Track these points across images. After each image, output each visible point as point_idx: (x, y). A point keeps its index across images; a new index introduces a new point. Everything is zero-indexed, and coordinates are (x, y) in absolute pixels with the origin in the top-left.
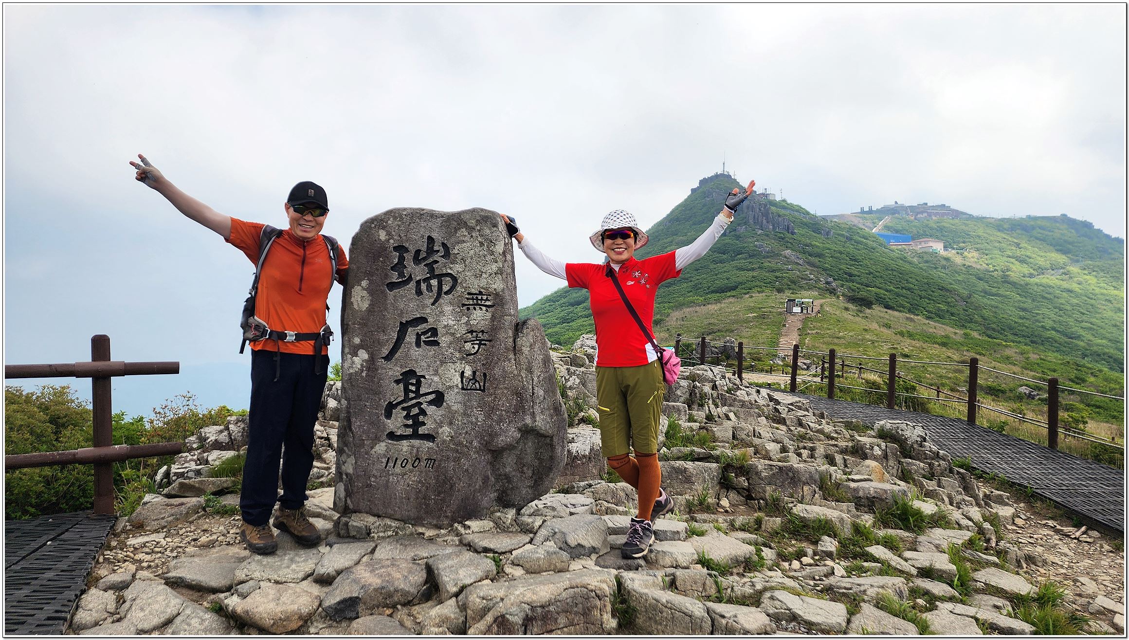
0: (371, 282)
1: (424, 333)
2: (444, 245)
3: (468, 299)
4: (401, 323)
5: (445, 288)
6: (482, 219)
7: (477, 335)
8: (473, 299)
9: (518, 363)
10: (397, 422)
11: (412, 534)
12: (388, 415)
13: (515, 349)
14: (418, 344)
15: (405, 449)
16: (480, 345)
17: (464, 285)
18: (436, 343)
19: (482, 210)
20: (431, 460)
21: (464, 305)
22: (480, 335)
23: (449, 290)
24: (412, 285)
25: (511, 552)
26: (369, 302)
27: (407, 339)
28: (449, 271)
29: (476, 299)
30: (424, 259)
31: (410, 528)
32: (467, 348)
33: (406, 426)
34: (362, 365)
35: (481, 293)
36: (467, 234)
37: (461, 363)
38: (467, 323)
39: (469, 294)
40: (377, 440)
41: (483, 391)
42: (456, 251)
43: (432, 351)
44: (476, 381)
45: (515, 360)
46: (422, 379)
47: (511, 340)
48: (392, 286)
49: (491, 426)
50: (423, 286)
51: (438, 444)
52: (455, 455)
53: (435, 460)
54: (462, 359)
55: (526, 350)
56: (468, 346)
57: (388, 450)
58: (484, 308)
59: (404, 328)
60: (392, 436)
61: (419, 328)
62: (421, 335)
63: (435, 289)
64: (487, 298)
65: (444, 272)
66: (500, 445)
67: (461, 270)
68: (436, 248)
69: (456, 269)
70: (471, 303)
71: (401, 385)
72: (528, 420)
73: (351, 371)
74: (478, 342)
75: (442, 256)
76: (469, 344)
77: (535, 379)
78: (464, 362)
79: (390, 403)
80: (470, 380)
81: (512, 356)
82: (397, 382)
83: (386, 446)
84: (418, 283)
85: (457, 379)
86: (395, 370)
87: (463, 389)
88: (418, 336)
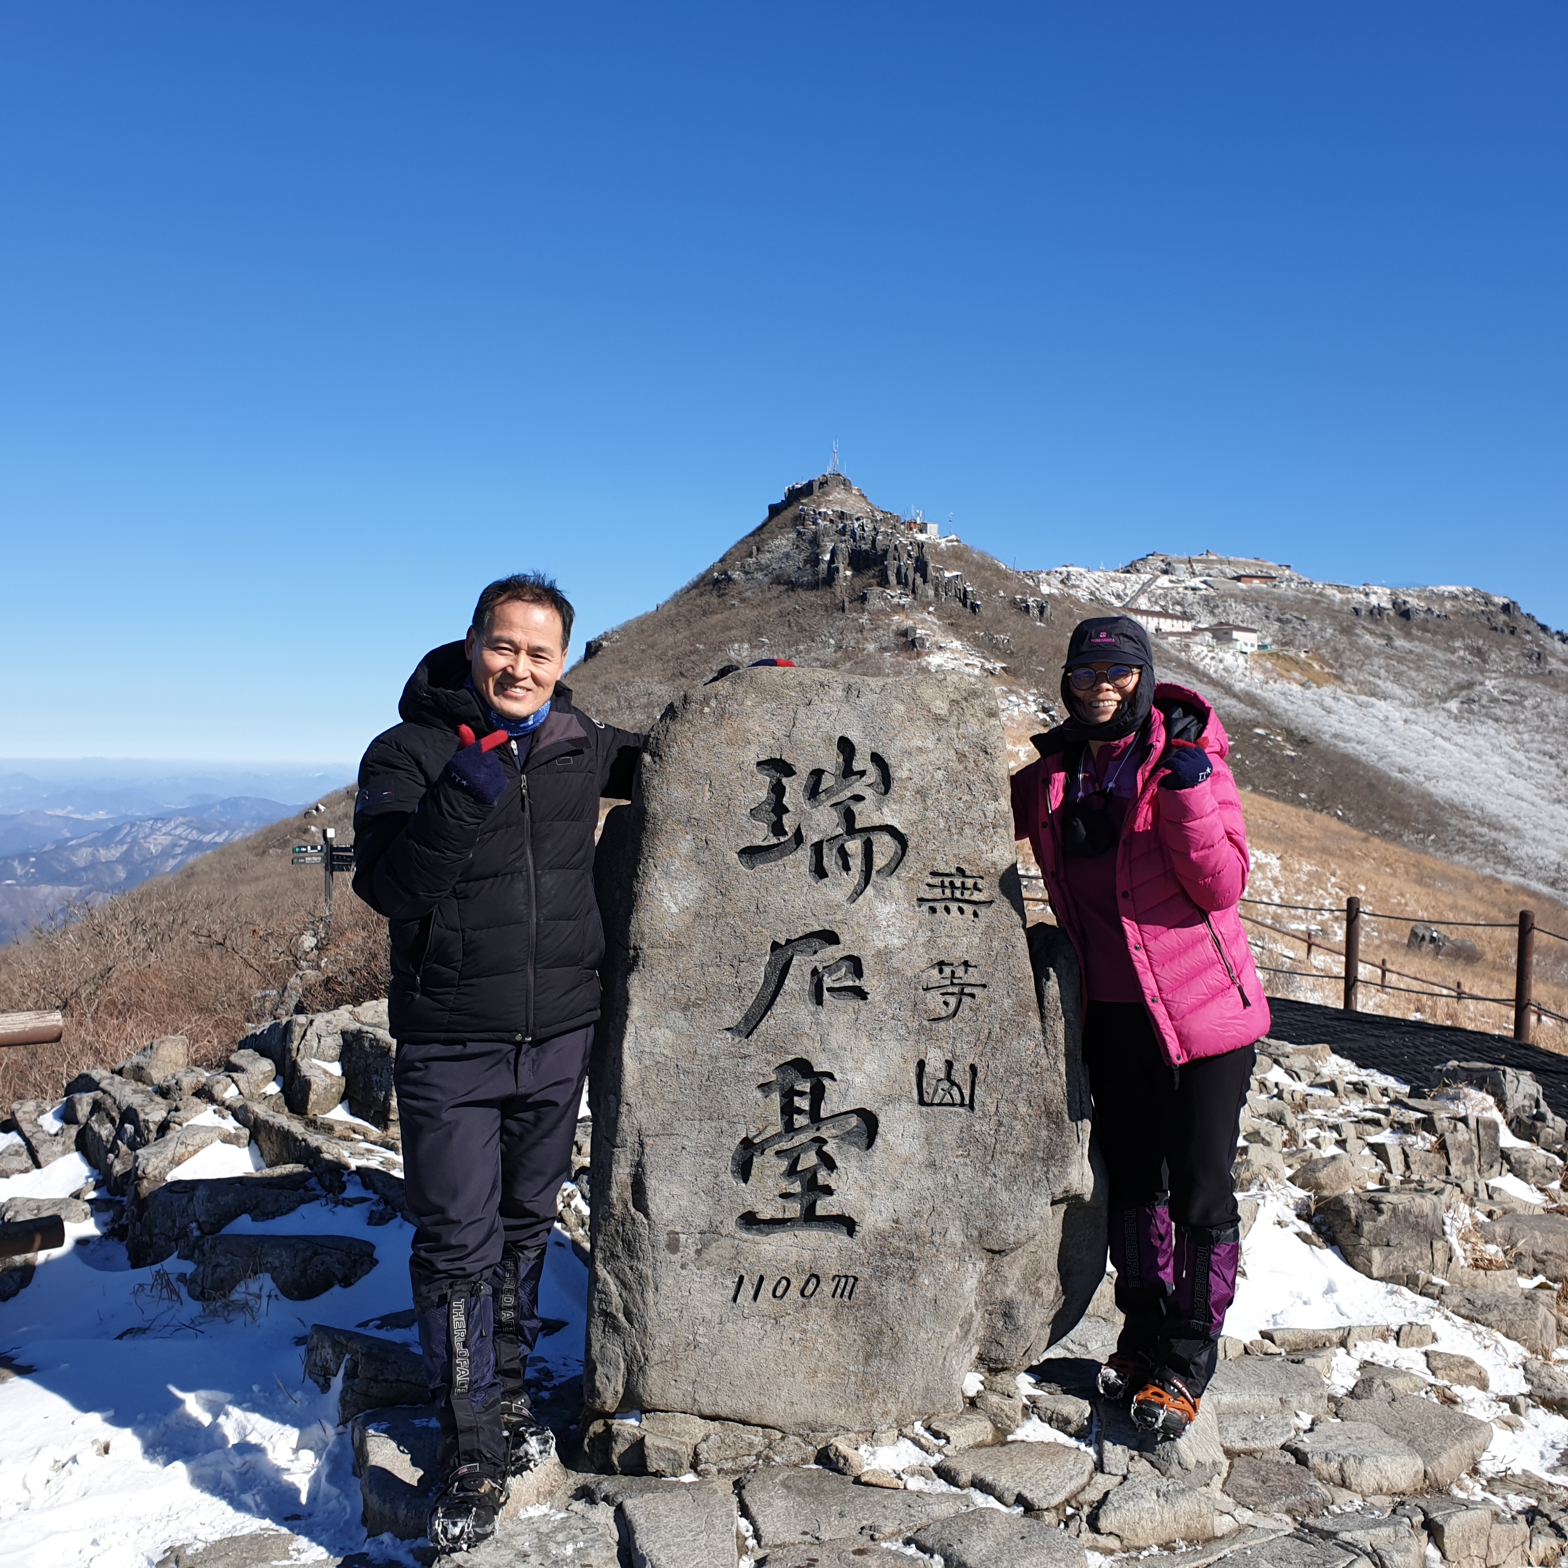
1: (830, 970)
2: (876, 758)
3: (931, 886)
4: (775, 945)
5: (880, 861)
7: (953, 972)
8: (942, 885)
9: (1049, 1041)
10: (763, 1189)
12: (744, 1171)
14: (816, 997)
15: (783, 1254)
16: (960, 996)
17: (923, 854)
18: (861, 994)
20: (846, 1277)
21: (921, 900)
22: (960, 972)
23: (888, 866)
24: (803, 852)
26: (694, 893)
27: (791, 984)
28: (889, 821)
29: (950, 888)
30: (832, 790)
32: (930, 1005)
33: (785, 1196)
34: (674, 1047)
37: (917, 1042)
38: (931, 945)
39: (934, 874)
40: (713, 1231)
41: (970, 1107)
42: (904, 774)
43: (849, 1012)
44: (953, 1083)
46: (827, 1082)
48: (753, 855)
50: (830, 857)
51: (862, 1241)
54: (919, 1030)
56: (932, 1000)
57: (742, 1254)
58: (969, 909)
59: (781, 956)
60: (749, 1220)
61: (820, 955)
62: (823, 974)
63: (856, 863)
64: (975, 884)
65: (878, 822)
67: (915, 818)
68: (857, 766)
69: (903, 814)
70: (940, 896)
74: (956, 990)
75: (872, 786)
76: (936, 995)
78: (923, 1038)
79: (747, 1143)
80: (940, 1082)
82: (765, 1088)
83: (735, 1245)
84: (817, 848)
85: (908, 1081)
86: (759, 1060)
87: (922, 1102)
88: (817, 976)
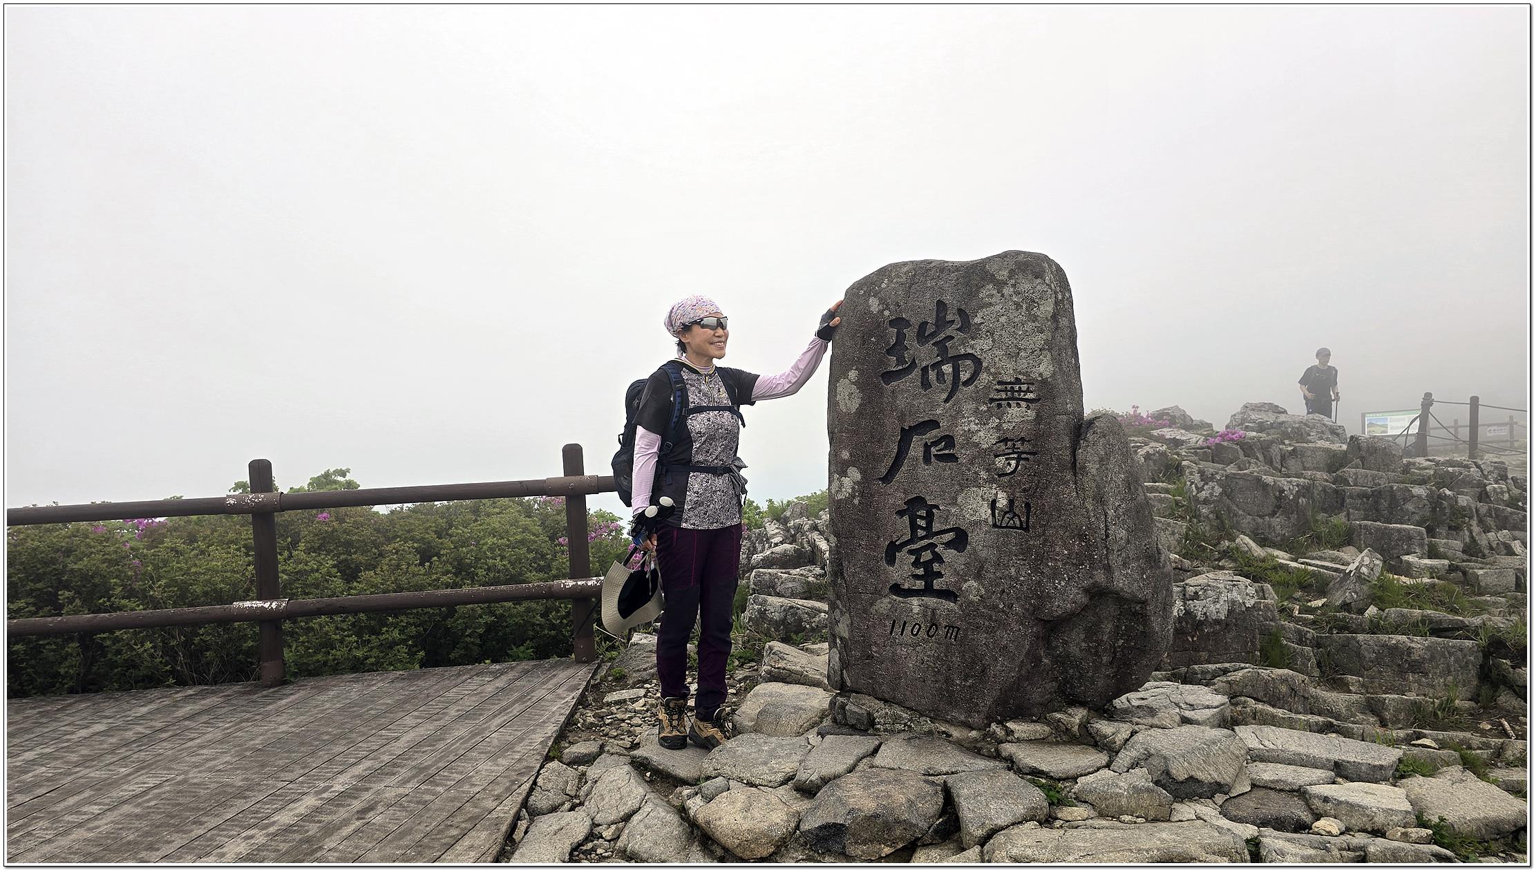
0: (861, 373)
1: (935, 444)
2: (960, 311)
3: (998, 391)
4: (903, 429)
5: (964, 376)
6: (1019, 268)
7: (1014, 445)
8: (1006, 391)
9: (1080, 489)
10: (902, 570)
11: (930, 733)
12: (891, 560)
13: (1074, 466)
14: (927, 459)
15: (916, 610)
16: (1018, 460)
17: (992, 370)
18: (952, 458)
19: (1018, 253)
20: (953, 628)
21: (992, 400)
22: (1018, 444)
23: (968, 380)
24: (916, 373)
25: (1074, 779)
26: (859, 401)
27: (912, 453)
28: (970, 351)
29: (1011, 391)
30: (933, 335)
31: (927, 725)
32: (1000, 465)
33: (916, 577)
34: (853, 488)
35: (1018, 381)
36: (995, 292)
37: (991, 489)
38: (998, 428)
39: (1000, 383)
40: (877, 593)
41: (1027, 529)
42: (978, 320)
43: (947, 469)
44: (1015, 515)
45: (1076, 483)
46: (934, 511)
47: (1068, 452)
48: (889, 376)
49: (1039, 583)
50: (932, 375)
51: (961, 606)
52: (987, 623)
53: (959, 629)
54: (992, 481)
55: (1093, 468)
56: (1000, 462)
57: (894, 608)
58: (1023, 404)
59: (906, 436)
60: (896, 589)
61: (928, 435)
62: (931, 446)
63: (949, 379)
64: (1028, 388)
65: (963, 351)
66: (1055, 614)
67: (986, 347)
68: (949, 318)
69: (980, 346)
70: (1004, 396)
71: (906, 518)
72: (1100, 577)
73: (840, 497)
74: (1015, 456)
75: (958, 329)
76: (1002, 459)
77: (1111, 512)
78: (995, 486)
79: (892, 543)
80: (1006, 513)
81: (1069, 476)
82: (901, 513)
83: (890, 603)
84: (925, 370)
85: (985, 512)
86: (895, 497)
87: (995, 525)
88: (927, 448)
